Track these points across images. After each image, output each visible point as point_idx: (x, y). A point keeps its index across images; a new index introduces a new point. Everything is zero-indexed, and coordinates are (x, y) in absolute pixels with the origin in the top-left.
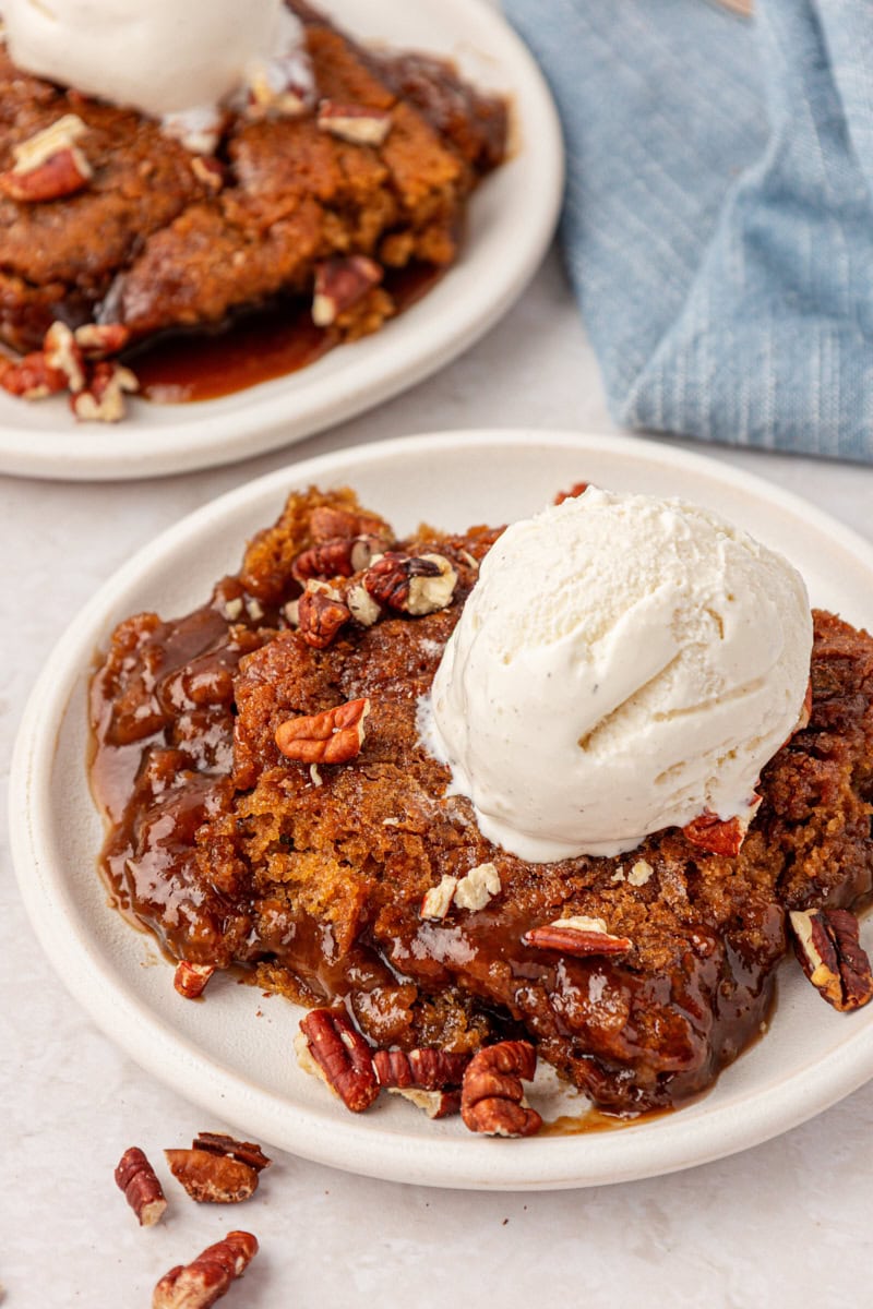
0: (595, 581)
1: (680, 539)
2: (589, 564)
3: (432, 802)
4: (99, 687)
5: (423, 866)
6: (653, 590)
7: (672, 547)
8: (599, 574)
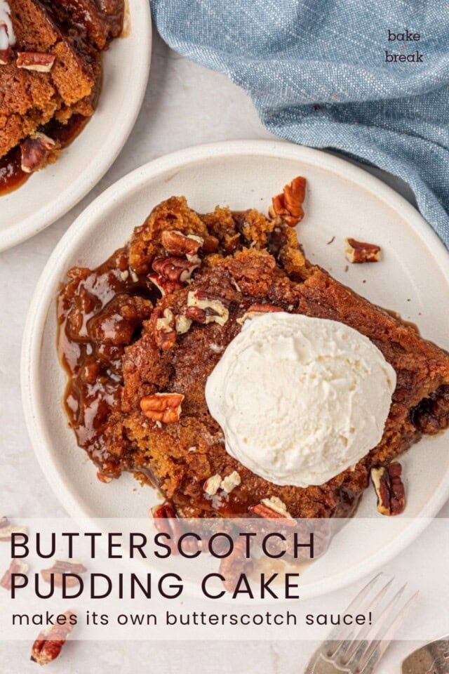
0: (288, 425)
1: (331, 399)
2: (286, 414)
3: (212, 437)
4: (62, 303)
5: (206, 467)
6: (315, 433)
7: (327, 406)
8: (290, 422)
